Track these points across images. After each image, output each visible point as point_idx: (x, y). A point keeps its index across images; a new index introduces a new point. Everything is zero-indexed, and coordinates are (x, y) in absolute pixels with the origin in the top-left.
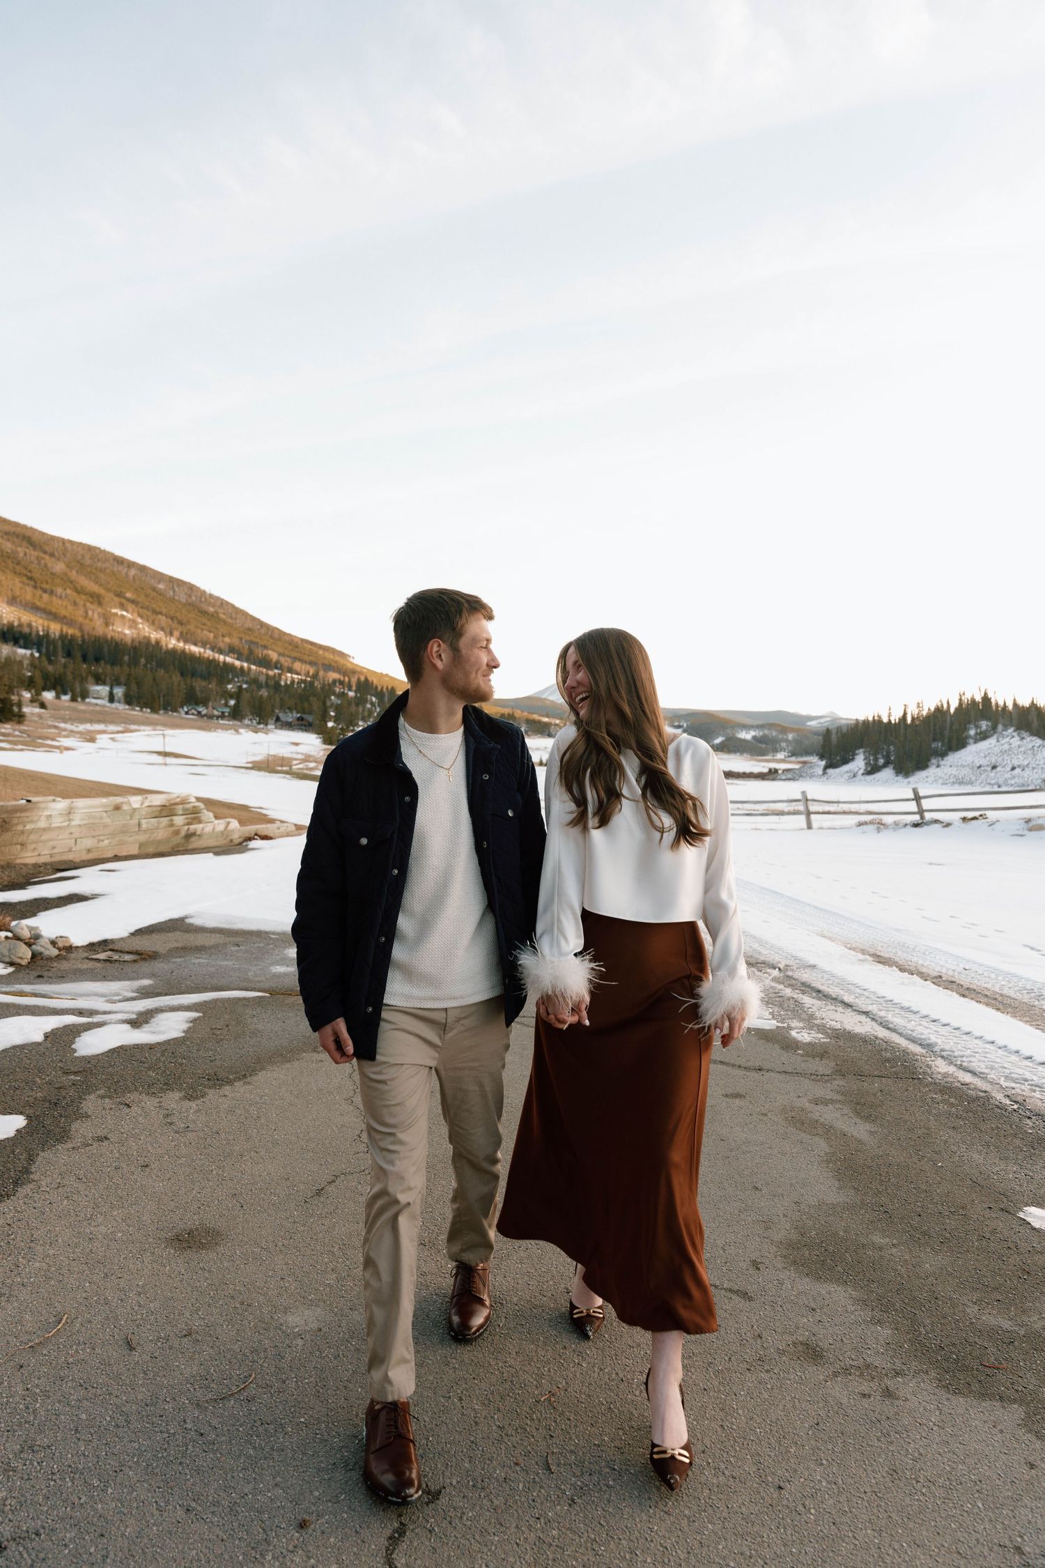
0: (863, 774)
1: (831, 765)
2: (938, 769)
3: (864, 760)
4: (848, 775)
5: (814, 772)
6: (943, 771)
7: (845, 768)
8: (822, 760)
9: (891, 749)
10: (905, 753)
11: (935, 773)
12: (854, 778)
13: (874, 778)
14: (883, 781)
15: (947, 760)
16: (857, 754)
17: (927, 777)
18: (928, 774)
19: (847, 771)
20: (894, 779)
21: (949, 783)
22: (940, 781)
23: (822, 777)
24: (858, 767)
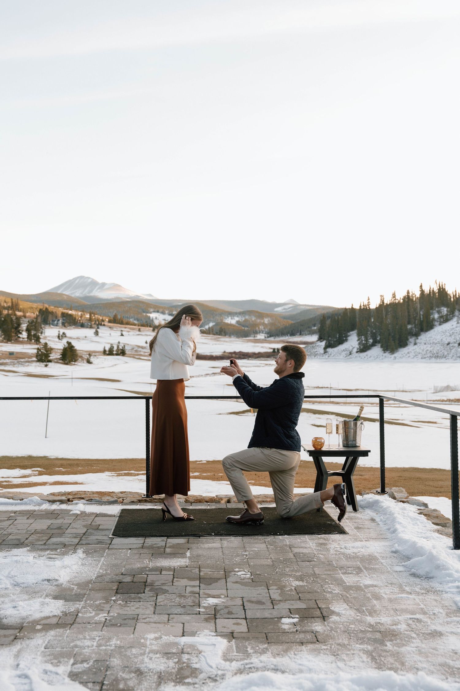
0: (357, 352)
1: (329, 346)
2: (416, 346)
3: (358, 341)
4: (346, 352)
5: (317, 351)
6: (420, 348)
7: (341, 347)
8: (321, 342)
9: (376, 332)
10: (390, 335)
11: (414, 350)
12: (350, 356)
13: (367, 355)
14: (374, 357)
15: (421, 339)
16: (349, 336)
17: (408, 353)
18: (409, 351)
19: (344, 350)
20: (383, 355)
21: (427, 357)
22: (420, 356)
23: (324, 355)
24: (352, 346)
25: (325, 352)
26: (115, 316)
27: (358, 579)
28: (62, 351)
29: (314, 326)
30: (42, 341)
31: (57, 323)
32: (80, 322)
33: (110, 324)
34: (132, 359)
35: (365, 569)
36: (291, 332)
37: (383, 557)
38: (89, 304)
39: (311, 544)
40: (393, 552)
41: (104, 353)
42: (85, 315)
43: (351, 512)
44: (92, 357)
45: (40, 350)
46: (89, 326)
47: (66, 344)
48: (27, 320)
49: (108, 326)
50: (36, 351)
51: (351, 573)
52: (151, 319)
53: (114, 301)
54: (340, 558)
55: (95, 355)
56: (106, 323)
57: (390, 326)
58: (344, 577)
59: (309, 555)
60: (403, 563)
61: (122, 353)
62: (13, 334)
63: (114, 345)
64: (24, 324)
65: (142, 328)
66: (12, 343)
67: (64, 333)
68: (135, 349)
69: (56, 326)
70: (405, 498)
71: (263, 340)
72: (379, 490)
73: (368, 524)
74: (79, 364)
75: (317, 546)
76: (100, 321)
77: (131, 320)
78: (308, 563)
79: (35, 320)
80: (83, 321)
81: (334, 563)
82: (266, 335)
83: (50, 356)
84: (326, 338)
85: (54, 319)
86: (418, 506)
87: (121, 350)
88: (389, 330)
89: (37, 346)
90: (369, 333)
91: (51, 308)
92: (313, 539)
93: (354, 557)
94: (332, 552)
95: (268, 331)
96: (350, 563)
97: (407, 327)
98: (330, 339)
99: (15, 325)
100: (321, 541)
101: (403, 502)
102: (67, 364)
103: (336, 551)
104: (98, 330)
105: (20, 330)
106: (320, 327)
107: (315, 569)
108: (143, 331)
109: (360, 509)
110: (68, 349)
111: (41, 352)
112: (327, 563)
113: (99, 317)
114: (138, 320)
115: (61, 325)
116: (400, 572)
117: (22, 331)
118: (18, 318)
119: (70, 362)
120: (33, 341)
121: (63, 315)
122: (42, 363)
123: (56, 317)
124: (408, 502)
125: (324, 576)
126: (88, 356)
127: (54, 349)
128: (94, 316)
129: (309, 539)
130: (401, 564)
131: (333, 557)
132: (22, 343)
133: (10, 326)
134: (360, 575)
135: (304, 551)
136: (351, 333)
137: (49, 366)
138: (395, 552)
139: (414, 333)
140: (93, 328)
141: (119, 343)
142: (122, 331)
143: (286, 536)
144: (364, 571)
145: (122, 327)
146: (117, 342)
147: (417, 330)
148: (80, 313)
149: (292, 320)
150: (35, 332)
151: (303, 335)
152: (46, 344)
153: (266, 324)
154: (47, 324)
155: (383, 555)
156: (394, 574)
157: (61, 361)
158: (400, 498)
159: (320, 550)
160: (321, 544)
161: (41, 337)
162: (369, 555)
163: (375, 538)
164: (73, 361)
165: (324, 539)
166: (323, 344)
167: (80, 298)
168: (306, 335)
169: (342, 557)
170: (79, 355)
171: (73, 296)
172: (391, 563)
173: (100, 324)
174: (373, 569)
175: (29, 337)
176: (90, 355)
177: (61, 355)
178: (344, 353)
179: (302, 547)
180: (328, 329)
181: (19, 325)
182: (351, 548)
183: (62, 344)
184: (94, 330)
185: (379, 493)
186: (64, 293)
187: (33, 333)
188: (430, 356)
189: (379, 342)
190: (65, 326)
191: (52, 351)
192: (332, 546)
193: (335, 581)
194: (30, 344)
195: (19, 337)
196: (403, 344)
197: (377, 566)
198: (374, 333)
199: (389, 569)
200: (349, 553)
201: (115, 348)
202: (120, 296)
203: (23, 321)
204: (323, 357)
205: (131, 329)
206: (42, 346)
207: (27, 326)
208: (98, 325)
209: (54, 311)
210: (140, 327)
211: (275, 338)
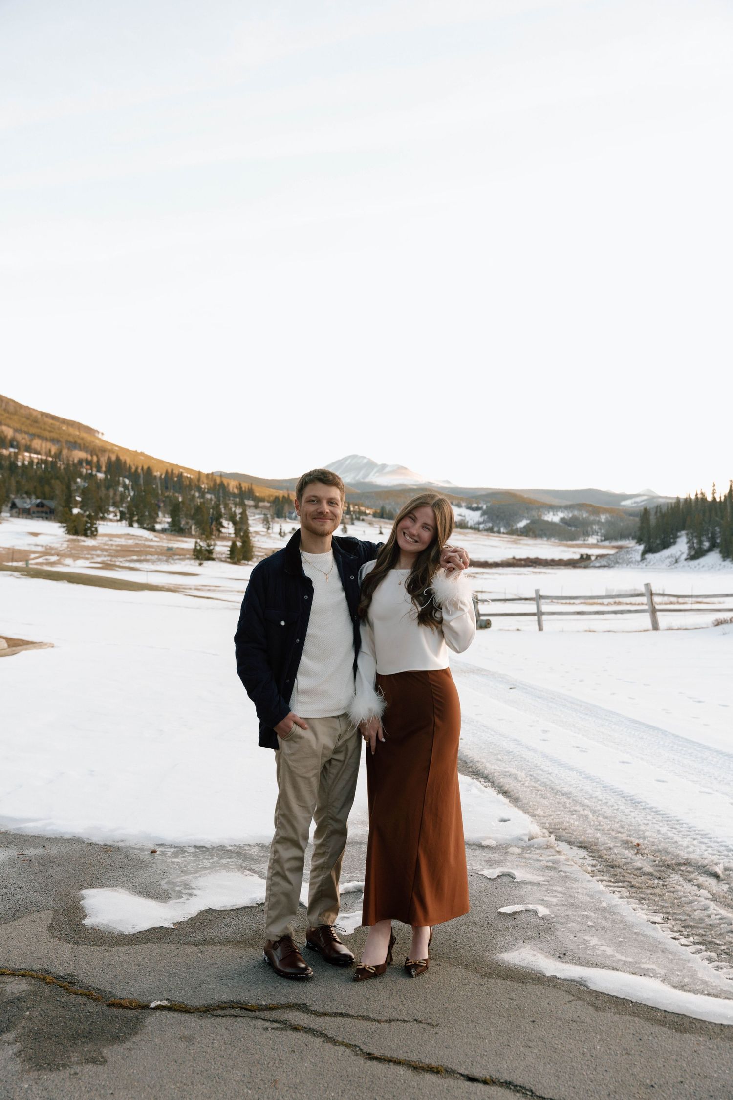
0: (686, 559)
1: (649, 550)
3: (688, 544)
4: (670, 560)
5: (631, 558)
7: (666, 552)
8: (640, 544)
9: (715, 531)
10: (732, 535)
12: (676, 565)
14: (708, 567)
16: (677, 538)
19: (668, 556)
20: (720, 565)
23: (641, 563)
24: (680, 551)
25: (643, 558)
38: (359, 491)
84: (647, 540)
98: (652, 541)
113: (363, 509)
136: (681, 533)
153: (602, 523)
166: (641, 547)
178: (668, 561)
180: (650, 528)
189: (719, 546)
202: (401, 483)
204: (640, 566)
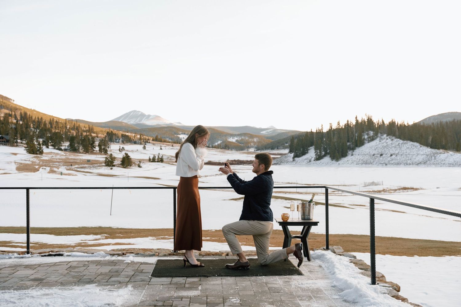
0: (314, 160)
1: (296, 156)
2: (353, 156)
3: (315, 153)
4: (307, 160)
5: (288, 160)
6: (355, 158)
7: (304, 157)
8: (291, 153)
9: (327, 147)
10: (335, 149)
11: (351, 159)
12: (310, 163)
13: (321, 162)
15: (356, 152)
16: (309, 150)
17: (348, 161)
18: (348, 159)
19: (306, 159)
21: (360, 163)
22: (355, 163)
23: (293, 162)
24: (311, 156)
25: (294, 160)
26: (157, 136)
27: (309, 304)
28: (122, 159)
29: (287, 144)
30: (109, 153)
31: (119, 141)
32: (133, 141)
33: (153, 142)
34: (167, 164)
35: (314, 297)
36: (271, 147)
37: (326, 290)
38: (139, 128)
39: (280, 282)
40: (332, 286)
41: (150, 160)
42: (137, 136)
43: (306, 262)
44: (141, 163)
45: (107, 159)
46: (140, 143)
47: (124, 155)
48: (99, 139)
49: (152, 143)
50: (104, 159)
51: (305, 300)
52: (180, 138)
53: (156, 127)
54: (298, 290)
55: (144, 162)
56: (151, 141)
57: (336, 143)
58: (300, 302)
59: (278, 289)
60: (339, 294)
61: (161, 160)
62: (90, 148)
63: (156, 156)
64: (97, 141)
65: (174, 145)
66: (89, 154)
67: (123, 148)
68: (169, 158)
69: (118, 143)
70: (342, 253)
71: (253, 152)
72: (325, 247)
73: (317, 269)
74: (133, 168)
75: (284, 283)
76: (147, 140)
77: (167, 139)
78: (277, 293)
79: (104, 139)
80: (136, 139)
81: (294, 293)
82: (255, 149)
83: (114, 163)
84: (294, 151)
85: (117, 138)
86: (350, 257)
87: (160, 158)
88: (335, 146)
89: (105, 156)
90: (322, 148)
91: (115, 131)
92: (281, 279)
93: (308, 290)
94: (293, 286)
95: (256, 147)
96: (305, 293)
97: (347, 144)
98: (297, 152)
99: (91, 142)
100: (286, 280)
101: (340, 255)
102: (125, 168)
103: (295, 286)
104: (146, 146)
105: (94, 145)
106: (291, 144)
107: (282, 297)
108: (175, 146)
109: (312, 259)
110: (126, 158)
111: (108, 160)
112: (290, 293)
113: (146, 137)
114: (172, 139)
115: (121, 142)
116: (336, 299)
117: (96, 146)
118: (93, 138)
119: (127, 166)
120: (103, 153)
121: (122, 135)
122: (108, 167)
123: (118, 137)
124: (343, 255)
125: (287, 302)
126: (139, 162)
127: (117, 158)
128: (143, 136)
129: (279, 279)
130: (337, 294)
131: (294, 290)
132: (96, 154)
133: (88, 143)
134: (310, 301)
135: (275, 286)
136: (311, 148)
137: (113, 169)
138: (334, 287)
139: (351, 148)
140: (142, 144)
141: (159, 154)
142: (161, 146)
143: (264, 277)
144: (314, 298)
145: (161, 144)
146: (158, 153)
147: (353, 146)
148: (133, 135)
149: (272, 139)
150: (104, 147)
151: (279, 149)
152: (111, 154)
153: (255, 142)
154: (112, 142)
155: (325, 288)
156: (332, 300)
157: (121, 166)
158: (338, 253)
159: (285, 286)
160: (286, 282)
161: (108, 150)
162: (317, 289)
163: (321, 278)
164: (129, 166)
165: (289, 279)
166: (292, 155)
167: (134, 125)
168: (281, 149)
169: (300, 290)
170: (133, 162)
171: (129, 123)
172: (331, 293)
173: (147, 141)
174: (319, 297)
175: (100, 150)
176: (140, 162)
177: (121, 162)
178: (306, 161)
179: (274, 284)
180: (295, 145)
181: (94, 142)
182: (305, 284)
183: (122, 155)
184: (143, 146)
185: (325, 249)
186: (123, 121)
187: (103, 147)
188: (362, 163)
189: (329, 154)
190: (124, 143)
191: (115, 159)
192: (293, 283)
193: (294, 305)
194: (101, 154)
195: (94, 150)
196: (344, 155)
197: (322, 295)
198: (326, 148)
199: (330, 297)
200: (304, 287)
201: (157, 158)
202: (160, 124)
203: (96, 139)
204: (293, 164)
205: (167, 145)
206: (108, 156)
207: (99, 143)
208: (145, 142)
209: (117, 133)
210: (173, 144)
211: (261, 151)
